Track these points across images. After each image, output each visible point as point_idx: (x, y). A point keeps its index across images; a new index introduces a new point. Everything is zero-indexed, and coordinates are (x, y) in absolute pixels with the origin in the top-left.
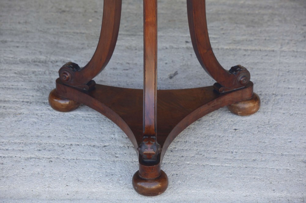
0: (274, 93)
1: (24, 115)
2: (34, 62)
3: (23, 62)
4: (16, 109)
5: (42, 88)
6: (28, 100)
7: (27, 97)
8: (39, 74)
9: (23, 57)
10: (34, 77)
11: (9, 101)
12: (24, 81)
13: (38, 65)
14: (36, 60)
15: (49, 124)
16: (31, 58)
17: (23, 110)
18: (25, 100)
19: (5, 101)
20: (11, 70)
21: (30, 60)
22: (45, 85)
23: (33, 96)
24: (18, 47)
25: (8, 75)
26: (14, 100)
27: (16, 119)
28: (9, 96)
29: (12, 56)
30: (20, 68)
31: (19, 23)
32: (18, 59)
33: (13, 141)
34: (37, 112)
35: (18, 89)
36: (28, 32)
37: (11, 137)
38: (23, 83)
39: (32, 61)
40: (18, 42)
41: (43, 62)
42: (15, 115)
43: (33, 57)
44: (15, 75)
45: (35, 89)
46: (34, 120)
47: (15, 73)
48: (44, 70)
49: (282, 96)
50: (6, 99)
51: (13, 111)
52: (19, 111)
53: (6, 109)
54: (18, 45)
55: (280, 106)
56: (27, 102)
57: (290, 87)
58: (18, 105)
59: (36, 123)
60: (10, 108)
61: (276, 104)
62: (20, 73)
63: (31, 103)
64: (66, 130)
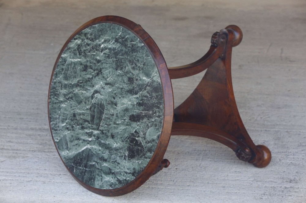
0: (204, 149)
1: (29, 158)
2: (40, 129)
3: (32, 129)
4: (24, 154)
5: (44, 143)
6: (33, 150)
7: (33, 148)
8: (43, 136)
9: (33, 127)
10: (39, 137)
11: (20, 150)
12: (32, 139)
13: (42, 131)
14: (41, 128)
15: (46, 163)
16: (38, 127)
17: (29, 155)
18: (31, 150)
19: (17, 150)
20: (23, 133)
21: (38, 128)
22: (46, 142)
23: (37, 148)
24: (30, 121)
25: (22, 136)
26: (23, 149)
27: (23, 159)
28: (20, 147)
29: (26, 126)
30: (31, 132)
31: (33, 109)
32: (29, 128)
33: (20, 172)
34: (38, 156)
35: (27, 143)
36: (38, 114)
37: (18, 169)
38: (31, 140)
39: (39, 129)
40: (31, 119)
41: (46, 130)
42: (23, 157)
43: (40, 127)
44: (26, 136)
45: (39, 144)
46: (36, 160)
47: (26, 135)
48: (46, 134)
49: (209, 151)
50: (18, 149)
51: (22, 155)
52: (26, 156)
53: (17, 154)
54: (30, 120)
55: (208, 157)
56: (33, 151)
57: (215, 146)
58: (26, 152)
59: (37, 162)
60: (21, 153)
61: (206, 155)
62: (30, 135)
63: (35, 151)
64: (57, 166)
